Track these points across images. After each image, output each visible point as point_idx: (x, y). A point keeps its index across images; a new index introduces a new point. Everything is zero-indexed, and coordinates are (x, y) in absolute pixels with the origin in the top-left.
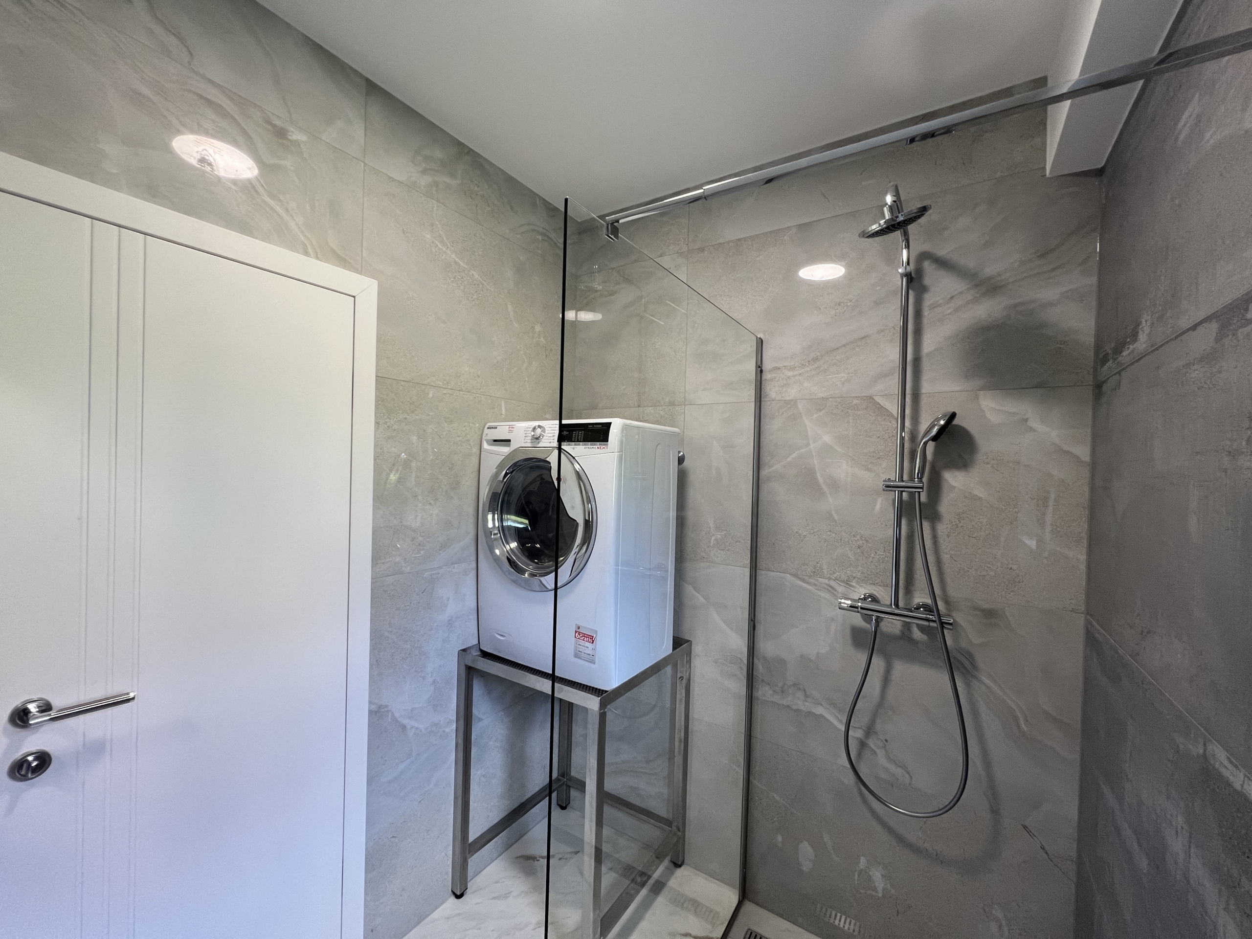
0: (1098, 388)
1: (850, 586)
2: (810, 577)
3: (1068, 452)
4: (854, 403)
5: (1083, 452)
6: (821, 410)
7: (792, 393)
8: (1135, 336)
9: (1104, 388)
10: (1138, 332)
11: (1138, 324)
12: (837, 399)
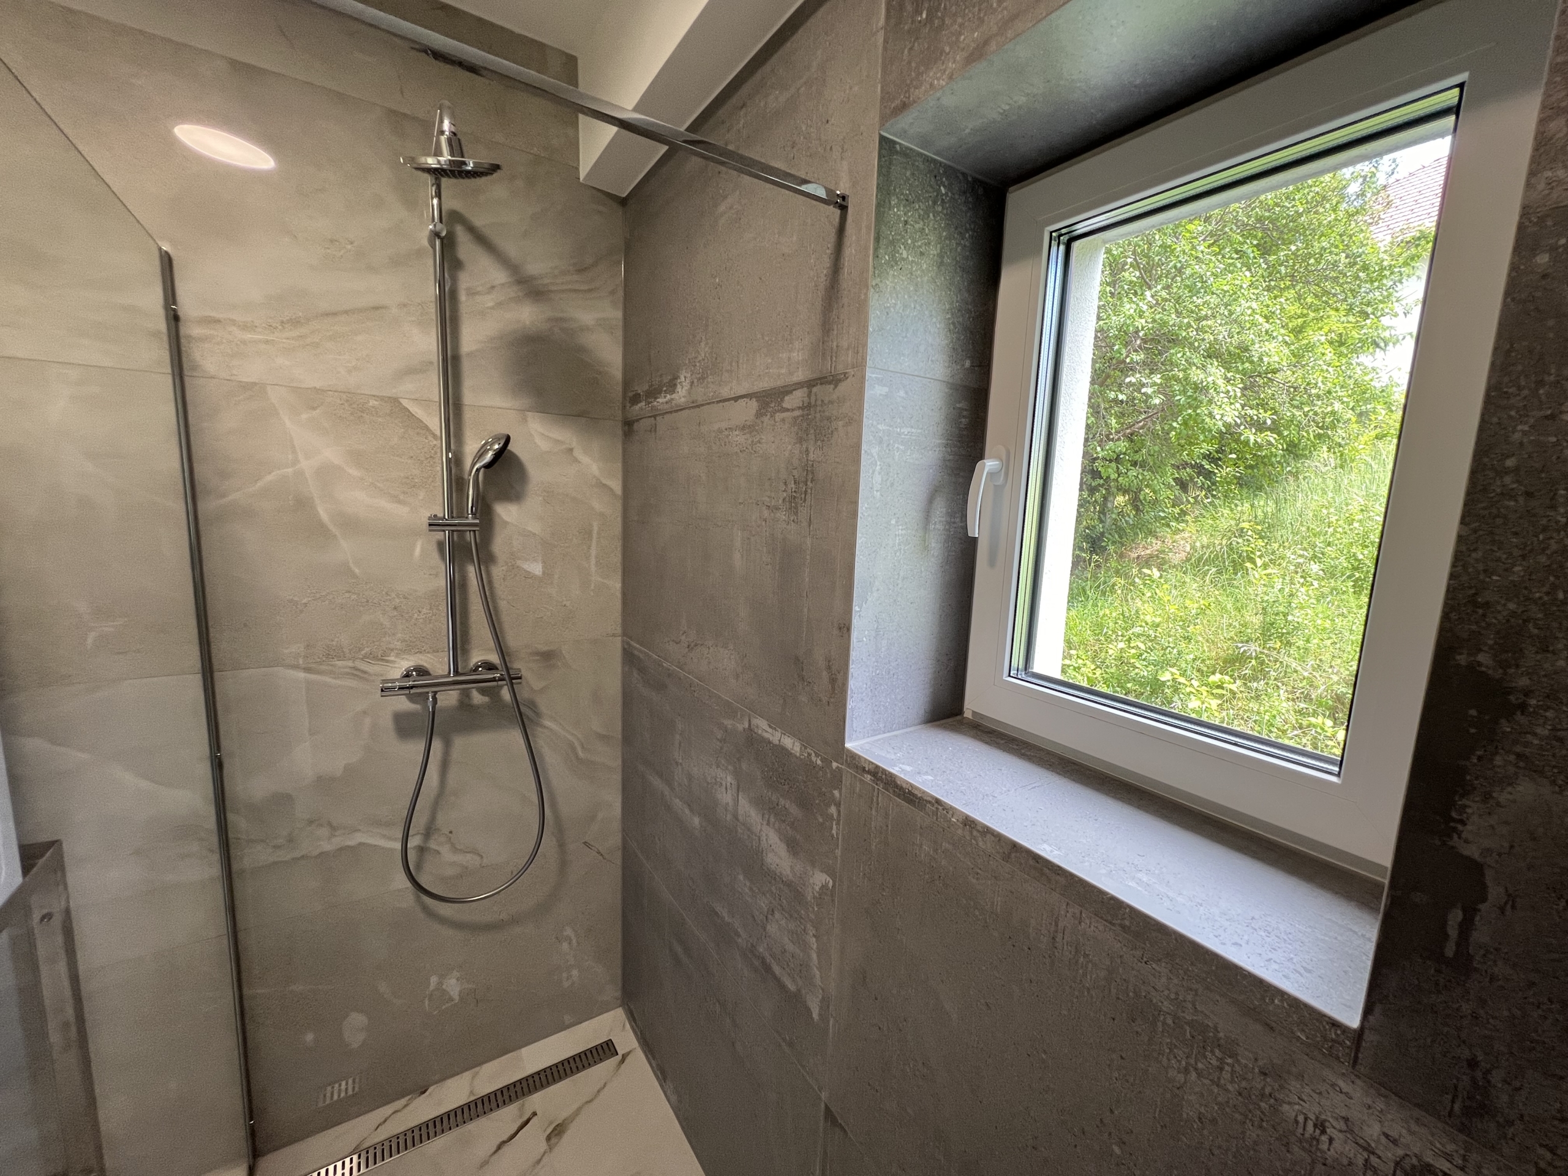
0: (629, 425)
1: (387, 661)
2: (320, 663)
3: (605, 485)
4: (371, 404)
5: (616, 486)
6: (314, 409)
7: (252, 371)
8: (672, 387)
9: (636, 426)
10: (675, 385)
11: (676, 378)
12: (342, 394)
